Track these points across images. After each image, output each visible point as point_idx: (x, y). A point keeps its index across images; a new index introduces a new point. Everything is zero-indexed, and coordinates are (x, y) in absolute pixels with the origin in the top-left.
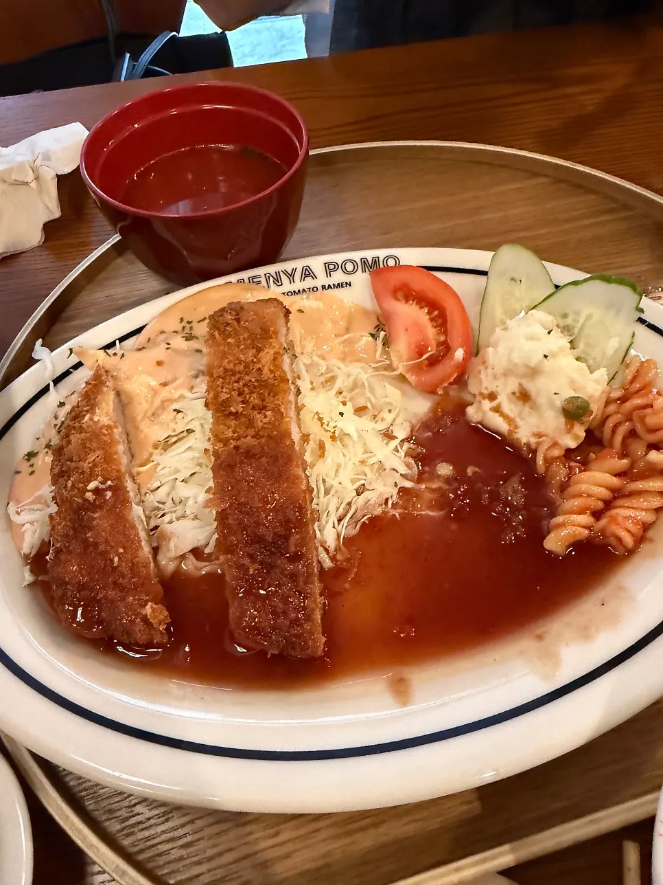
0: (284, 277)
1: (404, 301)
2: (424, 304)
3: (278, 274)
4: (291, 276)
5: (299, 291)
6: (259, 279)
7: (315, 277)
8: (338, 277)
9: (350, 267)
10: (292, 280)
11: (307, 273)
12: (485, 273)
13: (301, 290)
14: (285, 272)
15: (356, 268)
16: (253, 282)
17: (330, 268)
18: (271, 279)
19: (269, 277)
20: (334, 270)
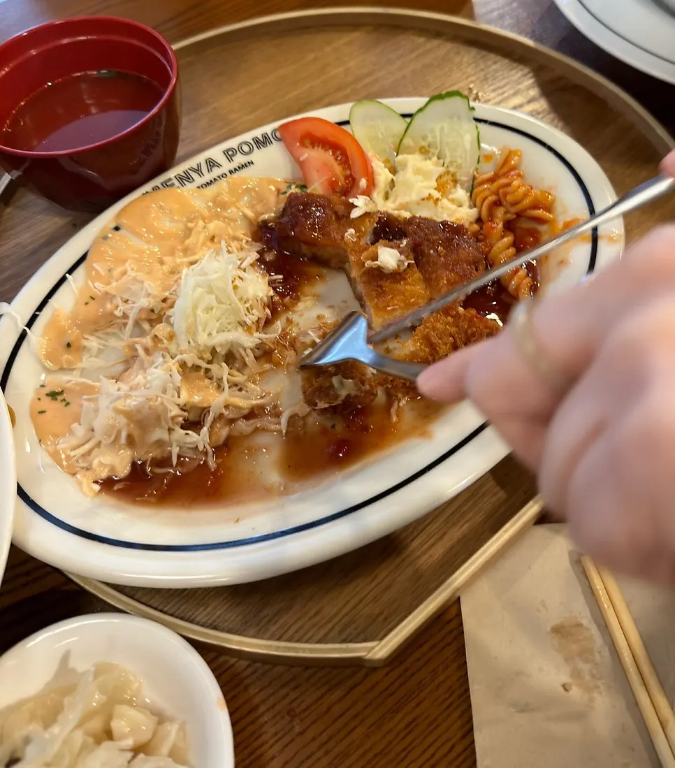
0: (194, 175)
1: (311, 147)
2: (328, 146)
3: (186, 172)
5: (211, 181)
6: (171, 182)
7: (219, 165)
8: (239, 159)
9: (246, 148)
10: (201, 175)
11: (211, 164)
13: (213, 180)
14: (192, 169)
15: (251, 148)
16: (167, 186)
17: (229, 154)
18: (182, 178)
19: (180, 178)
20: (233, 155)
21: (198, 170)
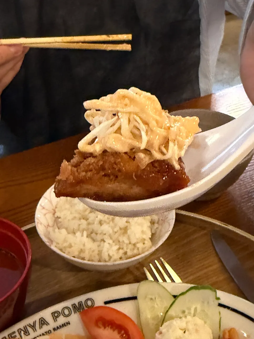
0: (30, 330)
1: (103, 328)
2: (114, 328)
3: (25, 327)
4: (33, 326)
6: (15, 335)
7: (47, 324)
8: (62, 320)
9: (66, 312)
10: (35, 330)
11: (43, 322)
12: (135, 298)
13: (41, 334)
14: (30, 325)
15: (70, 312)
16: (12, 337)
17: (55, 315)
18: (22, 332)
19: (21, 332)
20: (57, 317)
21: (33, 327)
